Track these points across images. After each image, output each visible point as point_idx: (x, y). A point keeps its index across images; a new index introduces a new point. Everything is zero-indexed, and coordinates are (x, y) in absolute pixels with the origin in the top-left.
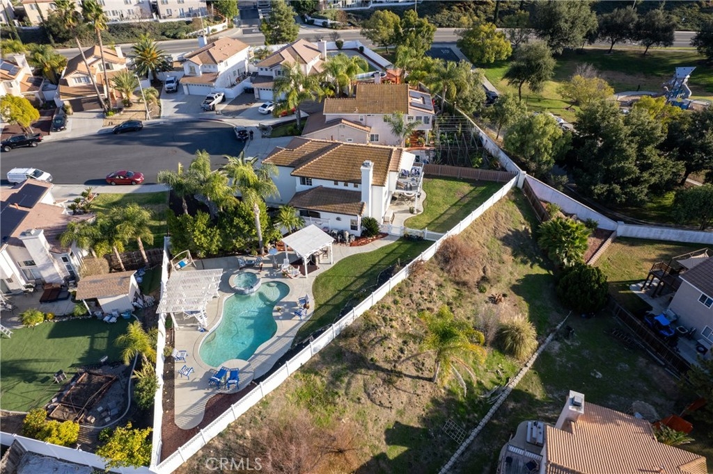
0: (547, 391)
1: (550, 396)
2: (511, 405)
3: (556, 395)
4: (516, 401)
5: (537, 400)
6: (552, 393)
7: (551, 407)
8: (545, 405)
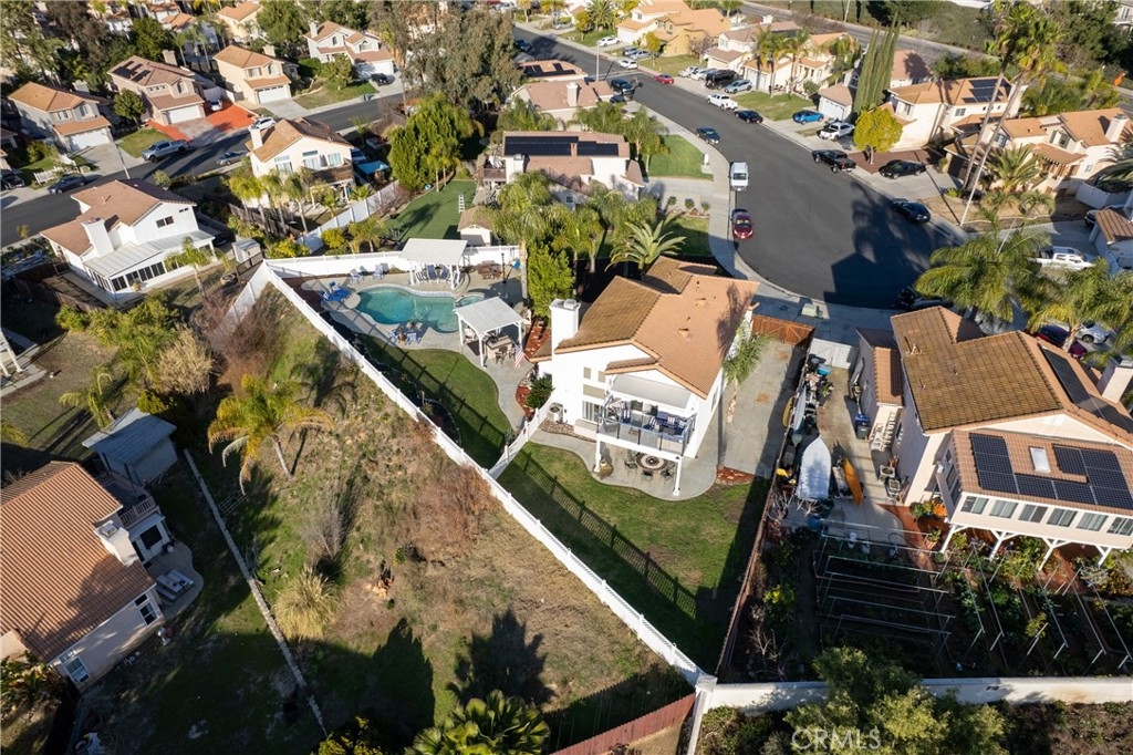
0: (223, 636)
1: (214, 637)
2: (232, 581)
3: (210, 645)
4: (234, 589)
5: (219, 616)
6: (215, 642)
7: (198, 629)
8: (206, 623)
